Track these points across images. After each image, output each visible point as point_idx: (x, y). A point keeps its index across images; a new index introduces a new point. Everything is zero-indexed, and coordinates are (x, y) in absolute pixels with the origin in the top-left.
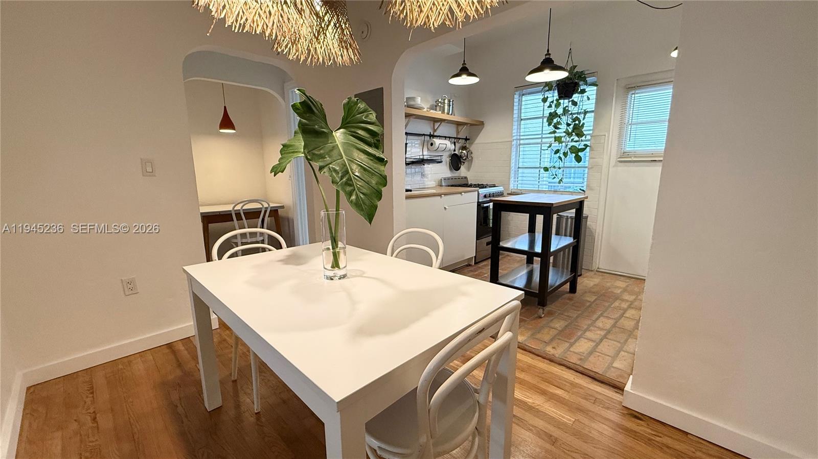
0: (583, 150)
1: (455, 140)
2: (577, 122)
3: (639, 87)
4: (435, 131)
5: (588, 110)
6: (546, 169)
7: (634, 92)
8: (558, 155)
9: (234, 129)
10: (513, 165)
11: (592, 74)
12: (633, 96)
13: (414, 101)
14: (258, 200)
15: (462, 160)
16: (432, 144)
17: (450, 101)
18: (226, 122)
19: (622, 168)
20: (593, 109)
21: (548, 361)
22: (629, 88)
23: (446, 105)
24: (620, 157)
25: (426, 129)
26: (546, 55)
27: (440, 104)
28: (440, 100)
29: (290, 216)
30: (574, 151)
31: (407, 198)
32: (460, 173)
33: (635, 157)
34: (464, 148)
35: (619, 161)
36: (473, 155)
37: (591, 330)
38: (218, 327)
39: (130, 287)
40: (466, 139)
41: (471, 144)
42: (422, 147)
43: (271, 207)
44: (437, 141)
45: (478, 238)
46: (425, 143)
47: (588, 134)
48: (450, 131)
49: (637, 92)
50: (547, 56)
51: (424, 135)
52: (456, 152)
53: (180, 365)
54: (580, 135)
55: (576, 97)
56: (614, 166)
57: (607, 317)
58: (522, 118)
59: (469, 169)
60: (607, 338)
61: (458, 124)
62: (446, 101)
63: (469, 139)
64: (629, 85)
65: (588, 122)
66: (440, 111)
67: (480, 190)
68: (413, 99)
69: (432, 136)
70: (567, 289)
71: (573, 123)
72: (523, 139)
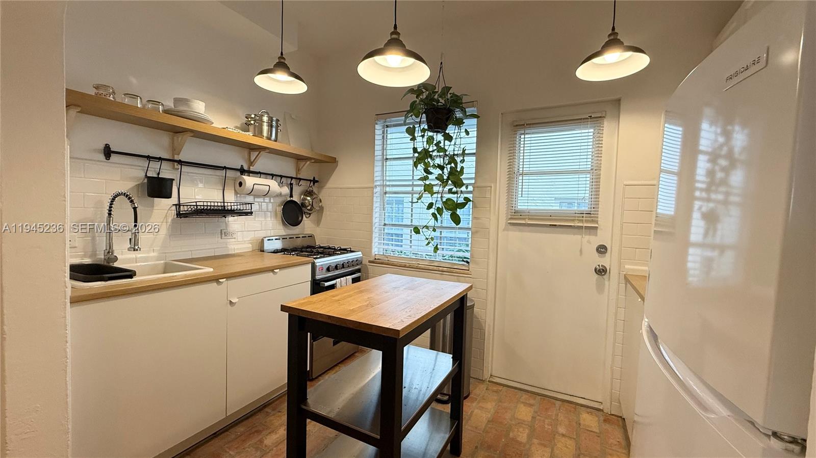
0: (462, 206)
1: (291, 181)
2: (453, 165)
3: (530, 125)
4: (251, 163)
5: (466, 152)
6: (417, 231)
7: (523, 132)
8: (432, 211)
10: (376, 220)
11: (472, 103)
12: (523, 136)
13: (189, 106)
15: (305, 211)
16: (241, 184)
17: (272, 122)
19: (515, 235)
20: (474, 151)
22: (517, 126)
23: (265, 124)
24: (511, 219)
26: (392, 33)
27: (254, 123)
28: (253, 116)
30: (451, 207)
32: (302, 229)
33: (529, 219)
34: (309, 193)
35: (510, 223)
36: (323, 204)
40: (315, 181)
41: (321, 188)
42: (222, 188)
44: (252, 180)
46: (230, 183)
47: (470, 184)
48: (283, 167)
49: (527, 131)
50: (394, 36)
51: (225, 168)
52: (294, 199)
54: (458, 183)
55: (451, 130)
56: (504, 230)
58: (388, 157)
59: (318, 222)
62: (265, 119)
63: (317, 181)
64: (516, 121)
65: (469, 167)
66: (253, 132)
67: (316, 261)
69: (242, 171)
71: (449, 166)
72: (389, 186)
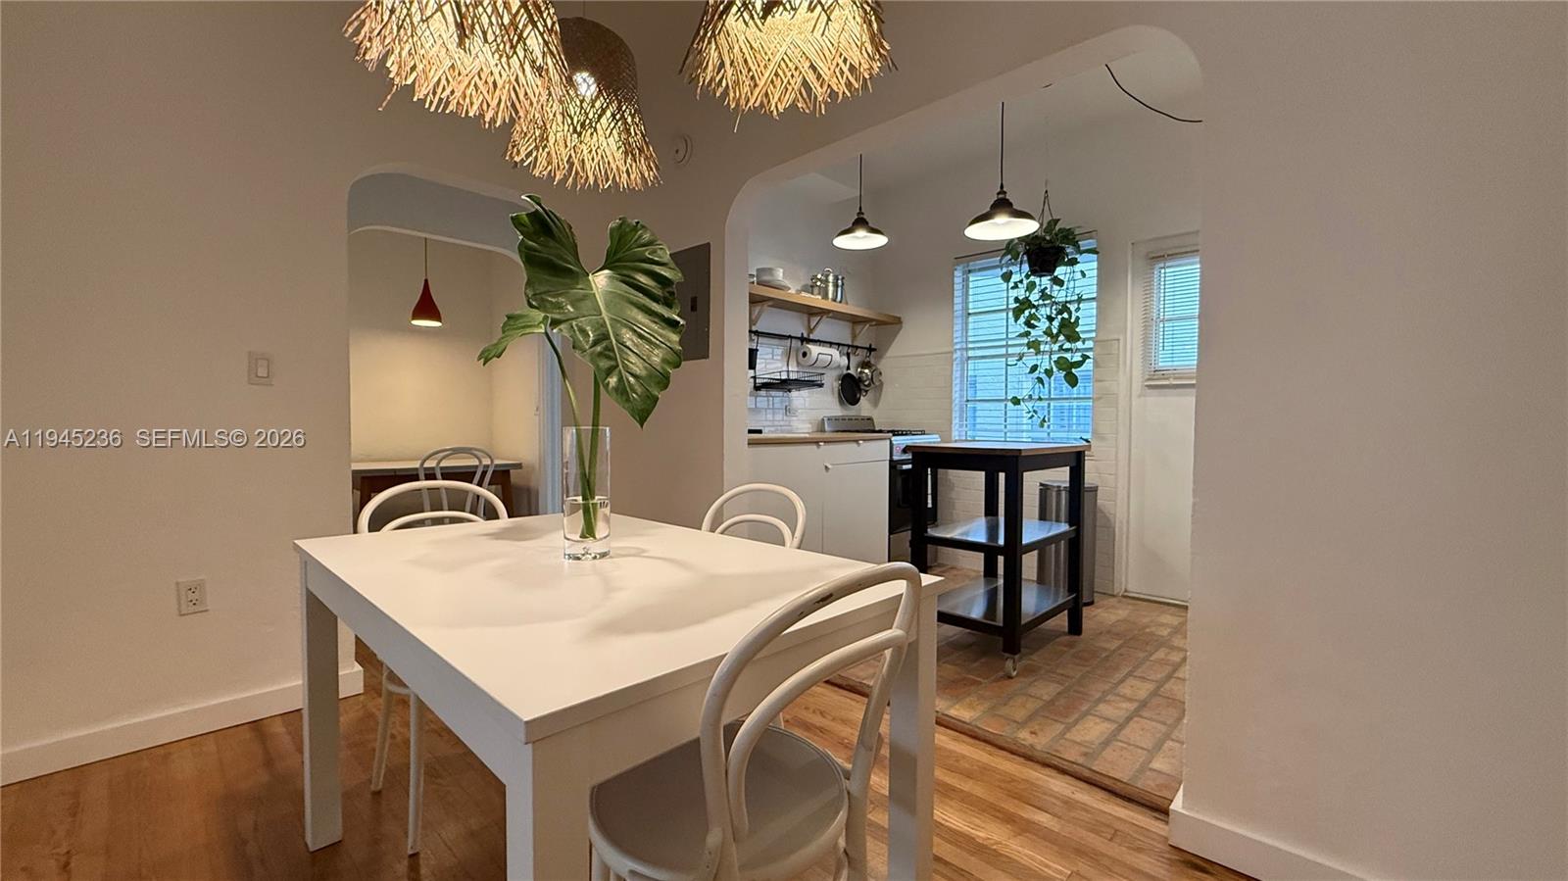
0: (1079, 364)
1: (849, 349)
2: (1066, 315)
3: (1172, 256)
4: (811, 331)
5: (1084, 297)
6: (1016, 401)
7: (1162, 265)
8: (1036, 374)
9: (438, 319)
10: (956, 395)
11: (1089, 234)
12: (1163, 271)
13: (772, 275)
14: (471, 449)
15: (862, 387)
16: (804, 355)
17: (838, 280)
18: (426, 307)
19: (1154, 399)
20: (1095, 295)
21: (1022, 760)
22: (1153, 258)
23: (831, 285)
24: (1149, 380)
25: (794, 326)
26: (998, 194)
27: (819, 283)
28: (819, 276)
29: (533, 484)
30: (1064, 366)
31: (752, 443)
32: (860, 410)
33: (1175, 378)
34: (866, 365)
35: (1147, 386)
36: (882, 378)
37: (1109, 701)
38: (362, 691)
39: (192, 598)
40: (870, 349)
41: (879, 358)
42: (786, 360)
43: (497, 466)
44: (815, 350)
45: (891, 531)
46: (793, 354)
47: (1089, 339)
48: (841, 332)
49: (1167, 264)
50: (1001, 196)
51: (790, 337)
52: (851, 371)
53: (269, 762)
54: (1073, 337)
55: (1061, 271)
56: (1139, 396)
57: (1140, 677)
58: (970, 311)
59: (875, 403)
60: (1141, 717)
61: (855, 321)
62: (831, 278)
63: (875, 350)
64: (1152, 252)
65: (1087, 318)
66: (819, 294)
67: (893, 438)
68: (770, 271)
69: (804, 340)
70: (1064, 627)
71: (1060, 317)
72: (973, 349)
